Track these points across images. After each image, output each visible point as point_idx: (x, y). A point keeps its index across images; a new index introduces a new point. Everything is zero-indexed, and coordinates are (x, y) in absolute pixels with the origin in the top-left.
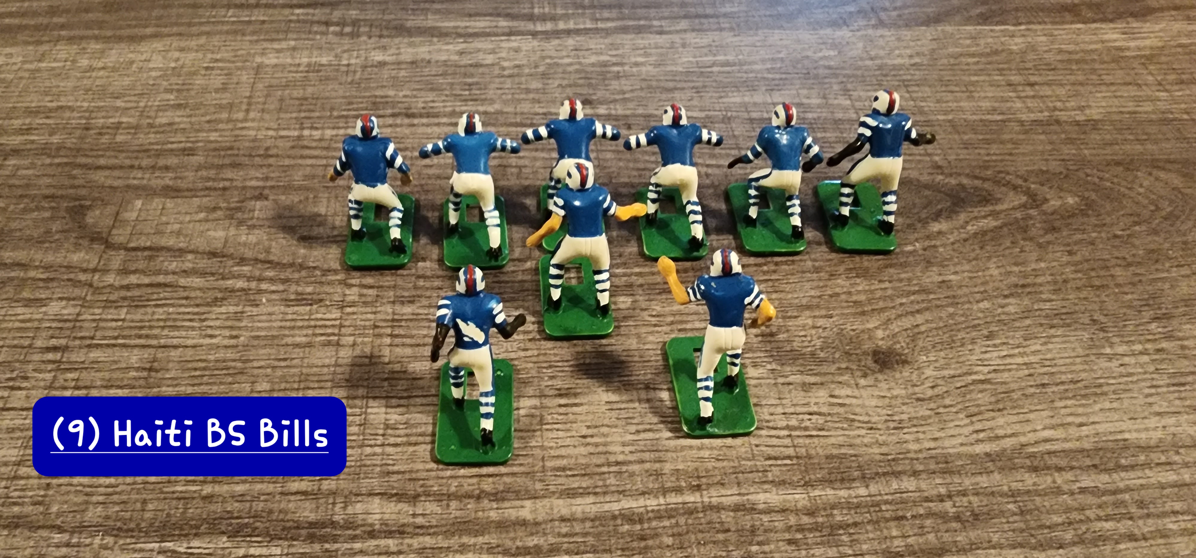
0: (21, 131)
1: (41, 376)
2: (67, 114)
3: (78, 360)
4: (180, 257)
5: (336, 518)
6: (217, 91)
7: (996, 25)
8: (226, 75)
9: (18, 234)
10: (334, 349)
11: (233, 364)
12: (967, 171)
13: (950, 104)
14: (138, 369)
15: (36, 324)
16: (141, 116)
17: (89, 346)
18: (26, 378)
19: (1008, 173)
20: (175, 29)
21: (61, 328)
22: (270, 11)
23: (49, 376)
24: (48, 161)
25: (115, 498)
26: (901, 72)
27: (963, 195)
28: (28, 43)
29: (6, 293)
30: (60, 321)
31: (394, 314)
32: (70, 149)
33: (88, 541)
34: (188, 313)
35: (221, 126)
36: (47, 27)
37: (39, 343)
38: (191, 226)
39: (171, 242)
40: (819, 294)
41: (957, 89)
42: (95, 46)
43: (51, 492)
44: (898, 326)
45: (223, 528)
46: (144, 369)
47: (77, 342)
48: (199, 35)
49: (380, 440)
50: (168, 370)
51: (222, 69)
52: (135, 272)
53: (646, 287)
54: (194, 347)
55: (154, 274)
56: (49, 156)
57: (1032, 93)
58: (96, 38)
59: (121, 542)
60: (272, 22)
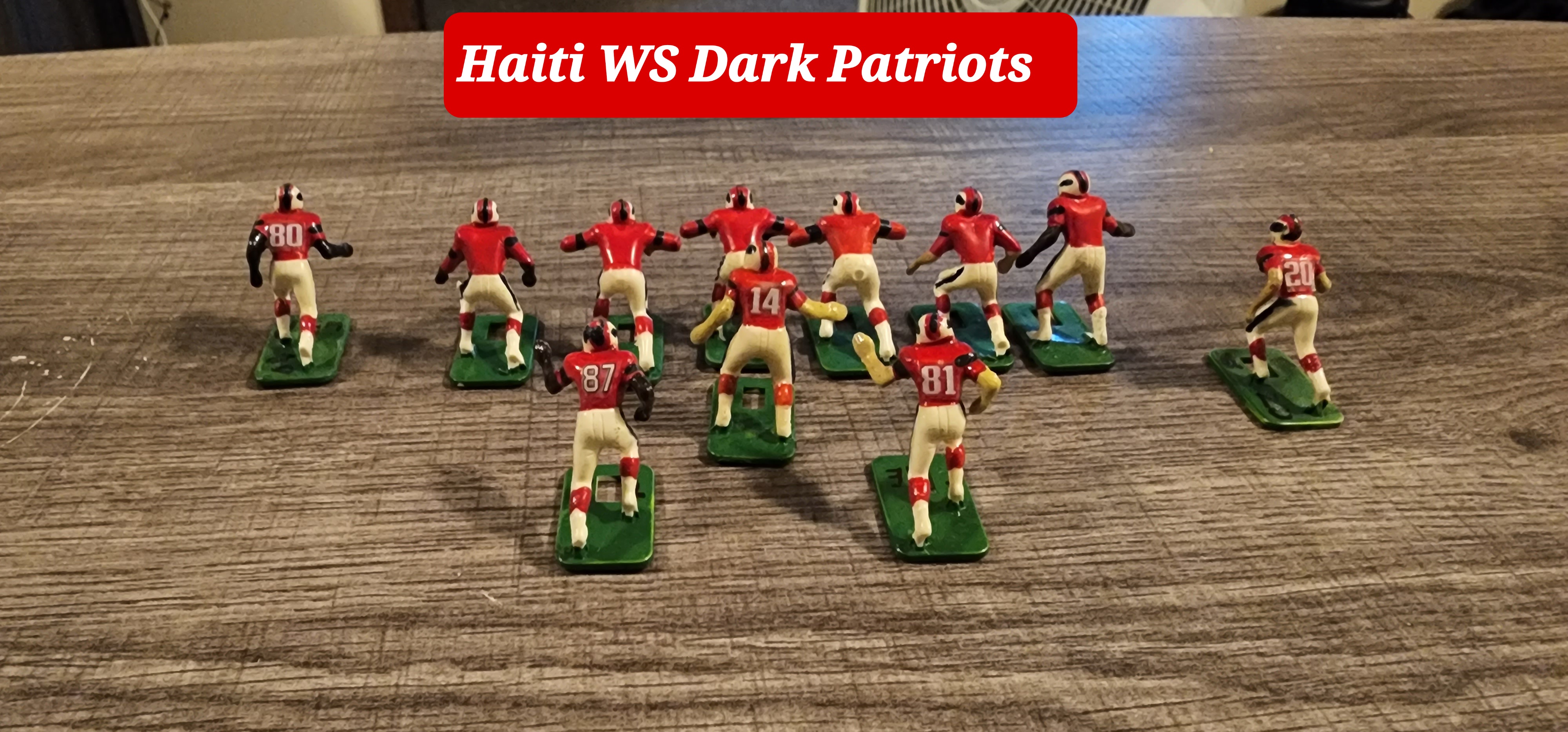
5: (937, 609)
25: (654, 594)
33: (639, 638)
37: (493, 445)
45: (802, 621)
59: (682, 638)
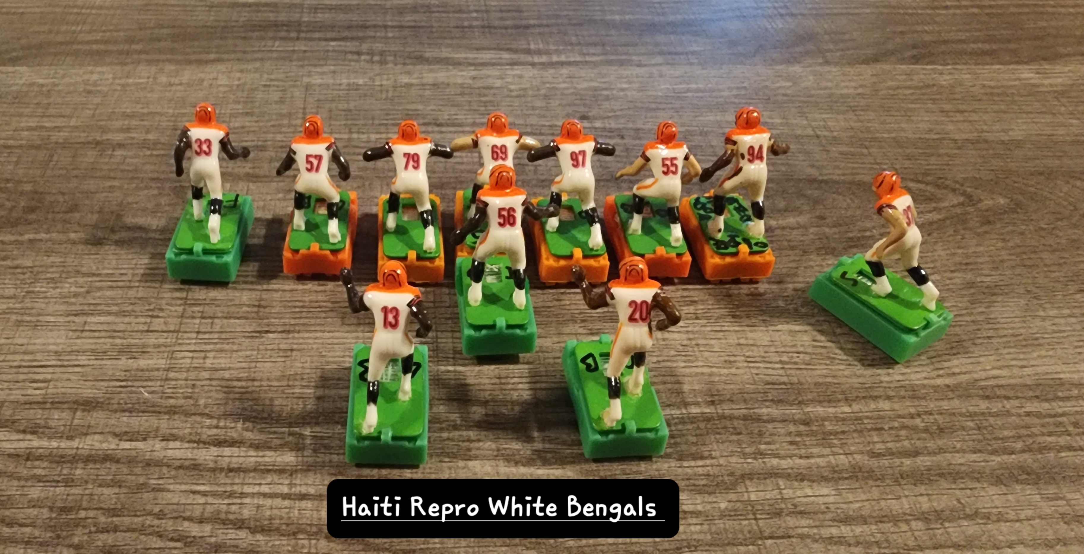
0: (121, 130)
1: (173, 309)
2: (157, 118)
6: (276, 103)
7: (927, 65)
8: (282, 91)
9: (135, 206)
11: (324, 304)
13: (893, 125)
14: (249, 306)
18: (161, 310)
19: (946, 179)
20: (233, 56)
22: (310, 43)
23: (180, 309)
24: (148, 153)
28: (116, 64)
32: (164, 144)
35: (283, 129)
36: (128, 53)
38: (273, 203)
42: (170, 67)
43: (197, 390)
46: (255, 306)
48: (256, 60)
51: (278, 86)
54: (291, 291)
56: (149, 149)
57: (962, 119)
58: (170, 61)
60: (312, 51)
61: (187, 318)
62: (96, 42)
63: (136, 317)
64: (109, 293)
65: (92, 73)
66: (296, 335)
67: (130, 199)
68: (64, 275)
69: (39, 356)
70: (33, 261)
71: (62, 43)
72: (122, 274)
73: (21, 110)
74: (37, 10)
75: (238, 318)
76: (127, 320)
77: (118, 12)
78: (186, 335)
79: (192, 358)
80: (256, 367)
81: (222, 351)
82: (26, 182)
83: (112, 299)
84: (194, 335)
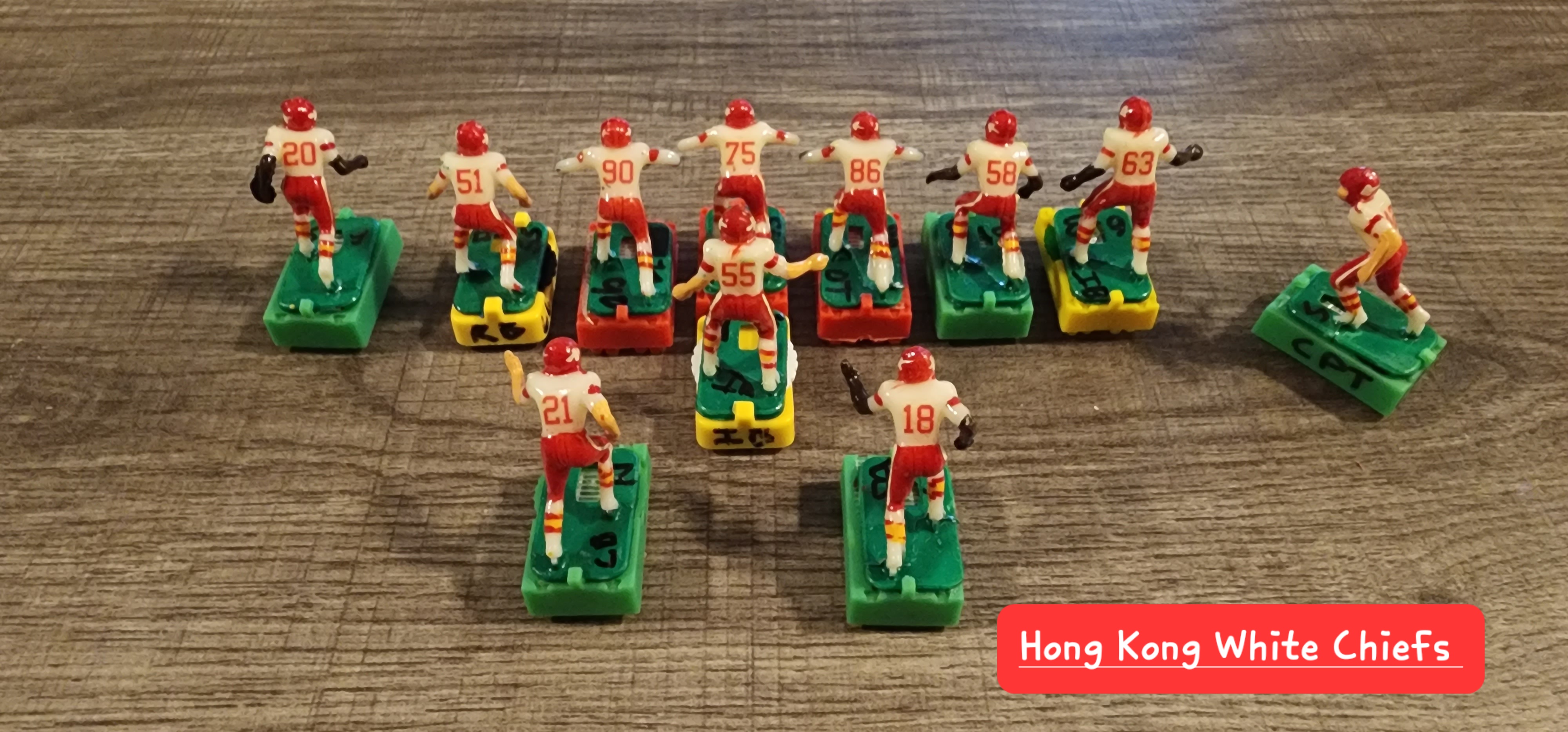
0: (267, 249)
1: (328, 603)
3: (374, 581)
4: (491, 435)
7: (1549, 110)
8: (525, 171)
9: (279, 398)
10: (703, 572)
12: (1527, 328)
13: (1495, 228)
14: (450, 596)
15: (313, 529)
16: (420, 229)
17: (385, 561)
18: (309, 606)
21: (346, 535)
22: (574, 79)
23: (339, 603)
26: (1425, 180)
27: (1523, 364)
29: (272, 481)
30: (344, 524)
31: (777, 524)
34: (508, 517)
38: (500, 390)
39: (475, 413)
40: (1340, 507)
41: (1503, 205)
44: (1451, 557)
46: (460, 596)
47: (370, 555)
48: (484, 112)
49: (775, 707)
50: (490, 598)
52: (433, 455)
53: (1106, 492)
55: (458, 459)
60: (577, 94)
61: (350, 622)
62: (236, 80)
63: (268, 620)
64: (225, 573)
65: (226, 139)
66: (525, 655)
67: (271, 385)
68: (155, 538)
69: (104, 702)
70: (109, 510)
71: (182, 83)
72: (249, 535)
73: (110, 213)
74: (148, 20)
75: (432, 622)
76: (251, 626)
77: (275, 22)
78: (345, 657)
79: (353, 703)
80: (456, 721)
81: (402, 688)
82: (107, 353)
83: (231, 584)
84: (358, 657)
